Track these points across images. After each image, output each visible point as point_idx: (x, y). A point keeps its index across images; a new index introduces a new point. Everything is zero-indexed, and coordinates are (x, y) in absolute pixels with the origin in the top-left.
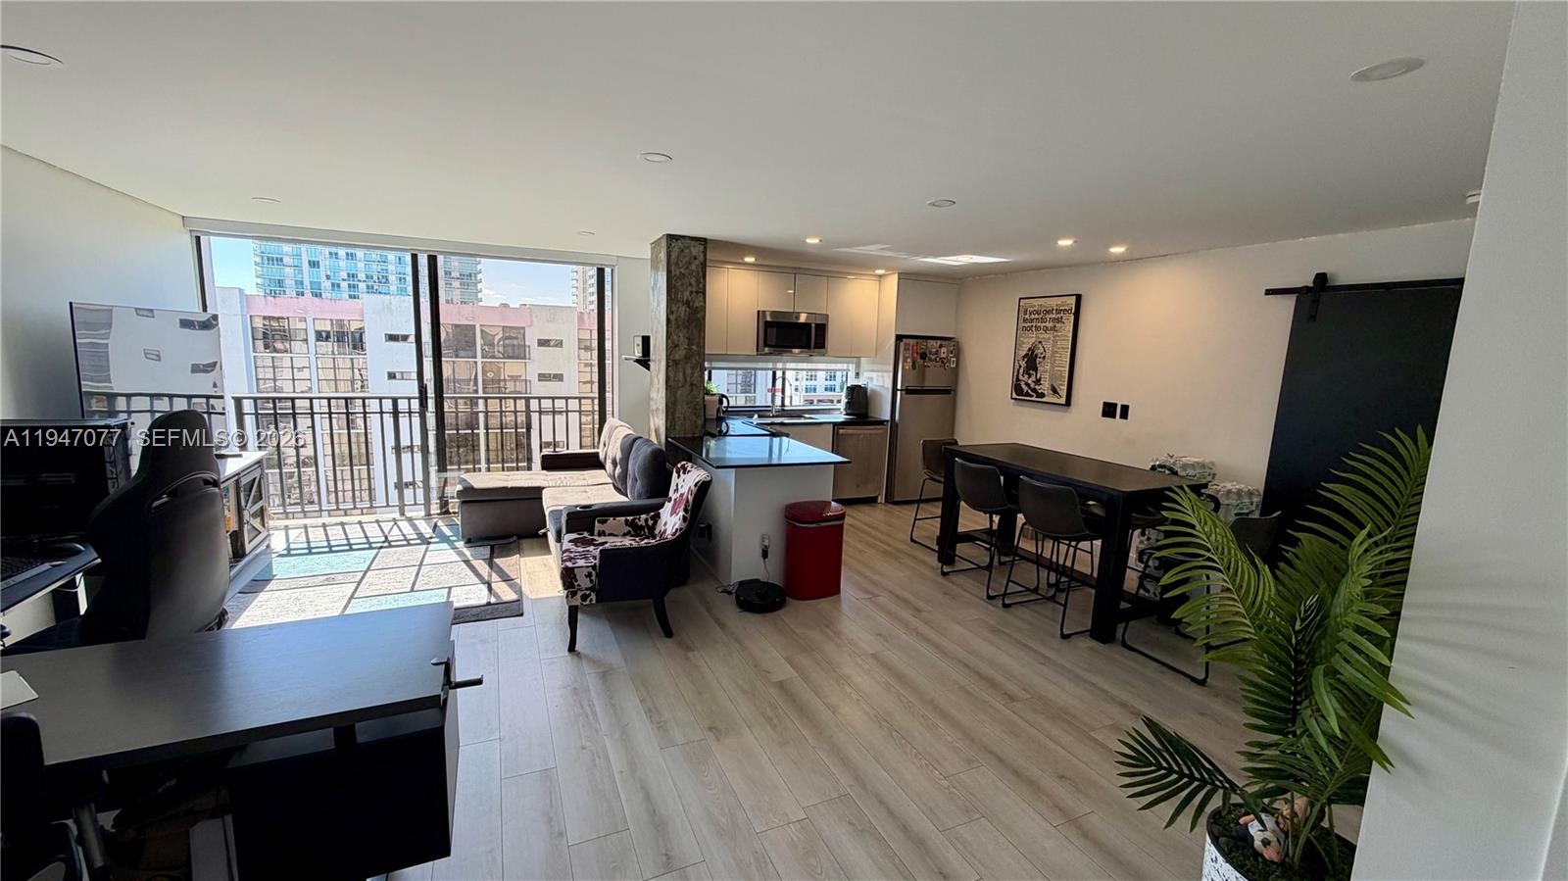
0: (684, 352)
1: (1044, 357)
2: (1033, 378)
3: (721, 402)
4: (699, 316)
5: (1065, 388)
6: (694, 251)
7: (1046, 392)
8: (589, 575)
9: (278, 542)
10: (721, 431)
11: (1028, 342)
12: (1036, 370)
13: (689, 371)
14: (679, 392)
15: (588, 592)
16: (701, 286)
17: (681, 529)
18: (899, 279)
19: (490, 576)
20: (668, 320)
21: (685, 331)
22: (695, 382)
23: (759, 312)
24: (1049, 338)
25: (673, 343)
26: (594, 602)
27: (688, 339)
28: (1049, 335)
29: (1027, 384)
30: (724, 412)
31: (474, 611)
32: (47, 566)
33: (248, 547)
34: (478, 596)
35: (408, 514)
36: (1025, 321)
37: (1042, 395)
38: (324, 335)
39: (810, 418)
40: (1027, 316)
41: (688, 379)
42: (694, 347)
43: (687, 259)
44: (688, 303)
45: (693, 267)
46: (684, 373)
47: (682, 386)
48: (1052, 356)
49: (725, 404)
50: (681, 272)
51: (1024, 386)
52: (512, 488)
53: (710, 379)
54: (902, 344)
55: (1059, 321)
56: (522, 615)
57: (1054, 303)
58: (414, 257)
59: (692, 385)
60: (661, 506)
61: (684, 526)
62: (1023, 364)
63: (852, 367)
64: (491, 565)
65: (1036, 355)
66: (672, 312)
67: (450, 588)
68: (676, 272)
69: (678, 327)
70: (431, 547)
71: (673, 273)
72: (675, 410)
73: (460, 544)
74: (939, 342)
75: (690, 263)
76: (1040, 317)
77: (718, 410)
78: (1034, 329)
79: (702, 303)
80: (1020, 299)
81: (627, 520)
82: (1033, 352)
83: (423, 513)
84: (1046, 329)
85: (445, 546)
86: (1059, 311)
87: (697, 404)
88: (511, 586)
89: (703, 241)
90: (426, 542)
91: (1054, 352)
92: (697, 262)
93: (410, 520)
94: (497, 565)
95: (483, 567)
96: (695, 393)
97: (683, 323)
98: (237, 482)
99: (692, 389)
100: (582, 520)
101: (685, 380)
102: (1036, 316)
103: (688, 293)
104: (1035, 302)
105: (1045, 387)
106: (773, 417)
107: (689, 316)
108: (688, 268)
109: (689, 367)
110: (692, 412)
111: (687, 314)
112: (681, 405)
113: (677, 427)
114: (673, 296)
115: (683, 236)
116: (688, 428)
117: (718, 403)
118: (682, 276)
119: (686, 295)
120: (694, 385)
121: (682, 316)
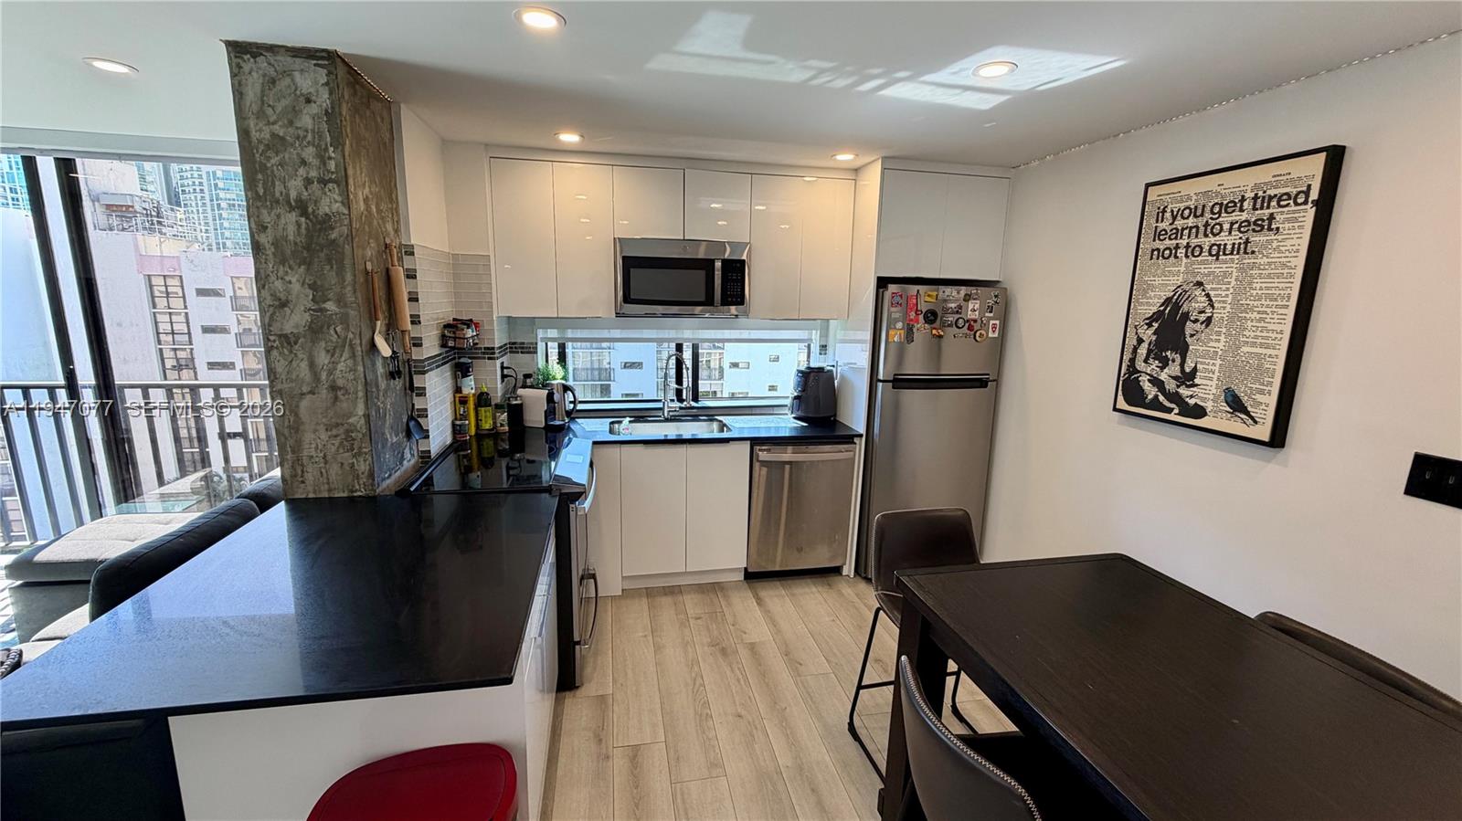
0: (307, 317)
1: (1209, 320)
2: (1174, 369)
4: (334, 235)
5: (1272, 400)
6: (305, 83)
7: (1209, 406)
11: (1163, 282)
12: (1183, 350)
13: (323, 359)
14: (304, 404)
16: (332, 165)
18: (884, 169)
20: (257, 248)
21: (302, 270)
22: (340, 383)
24: (1225, 275)
25: (273, 296)
27: (313, 287)
28: (1231, 265)
29: (1156, 382)
30: (569, 413)
36: (1158, 235)
37: (1199, 412)
40: (1162, 226)
41: (324, 376)
42: (331, 306)
43: (284, 102)
44: (301, 207)
45: (306, 121)
46: (312, 365)
47: (312, 392)
48: (1231, 318)
50: (273, 135)
51: (1147, 386)
54: (888, 295)
55: (1266, 225)
57: (1245, 182)
58: (29, 162)
59: (334, 388)
62: (1148, 335)
63: (815, 335)
65: (1186, 316)
66: (264, 228)
68: (260, 133)
69: (283, 262)
71: (255, 135)
72: (299, 443)
74: (964, 290)
75: (295, 111)
76: (1201, 222)
77: (550, 413)
78: (1181, 252)
79: (339, 207)
80: (1148, 186)
82: (1177, 306)
84: (1218, 252)
86: (1260, 201)
89: (328, 59)
91: (1239, 310)
92: (314, 109)
96: (344, 405)
97: (293, 253)
102: (1191, 222)
103: (297, 183)
104: (1192, 189)
105: (1207, 391)
106: (667, 420)
107: (309, 236)
108: (291, 123)
109: (323, 354)
110: (341, 443)
111: (303, 231)
112: (315, 431)
113: (309, 477)
114: (261, 192)
115: (272, 48)
116: (333, 477)
117: (548, 403)
118: (278, 143)
119: (295, 187)
120: (340, 388)
121: (290, 237)
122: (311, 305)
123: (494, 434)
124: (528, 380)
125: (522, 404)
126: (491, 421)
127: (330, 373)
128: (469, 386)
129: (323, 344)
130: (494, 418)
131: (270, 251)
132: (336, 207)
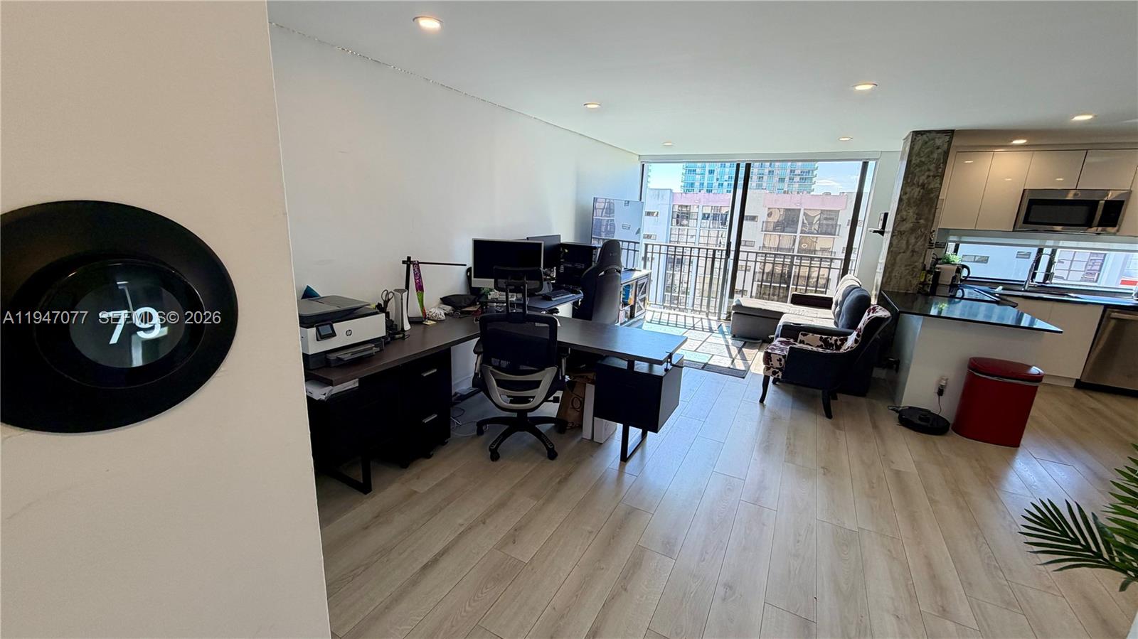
0: (912, 225)
3: (959, 271)
4: (932, 195)
6: (938, 142)
8: (780, 360)
9: (648, 316)
10: (953, 297)
13: (912, 240)
14: (899, 256)
15: (777, 370)
16: (940, 170)
17: (852, 348)
19: (736, 355)
20: (901, 200)
21: (915, 208)
22: (917, 250)
23: (1024, 190)
25: (902, 217)
26: (780, 377)
27: (918, 214)
30: (961, 281)
31: (720, 368)
32: (571, 295)
33: (636, 315)
34: (726, 363)
35: (710, 317)
38: (706, 216)
39: (1076, 297)
41: (910, 247)
42: (922, 221)
43: (930, 149)
44: (923, 186)
45: (935, 156)
46: (908, 242)
47: (904, 252)
49: (965, 273)
50: (920, 161)
52: (765, 310)
53: (956, 251)
56: (744, 378)
58: (738, 165)
59: (913, 251)
60: (850, 334)
61: (855, 346)
64: (740, 351)
66: (906, 193)
67: (713, 355)
68: (916, 161)
69: (909, 205)
70: (714, 334)
71: (913, 162)
72: (893, 269)
73: (729, 337)
75: (932, 152)
77: (954, 278)
79: (938, 185)
81: (821, 338)
83: (716, 318)
85: (721, 336)
87: (915, 267)
88: (744, 364)
89: (951, 133)
90: (711, 330)
92: (940, 151)
93: (709, 320)
94: (743, 352)
95: (734, 351)
96: (915, 258)
97: (914, 202)
98: (637, 282)
99: (913, 255)
100: (792, 331)
101: (908, 247)
103: (924, 177)
106: (1025, 291)
107: (922, 196)
108: (929, 156)
109: (913, 238)
110: (909, 273)
111: (920, 194)
112: (900, 267)
113: (892, 283)
114: (909, 181)
115: (930, 132)
116: (902, 284)
117: (956, 272)
118: (922, 164)
119: (923, 179)
120: (916, 252)
121: (915, 196)
122: (914, 220)
124: (939, 262)
125: (940, 272)
126: (924, 277)
127: (913, 246)
129: (914, 235)
130: (926, 277)
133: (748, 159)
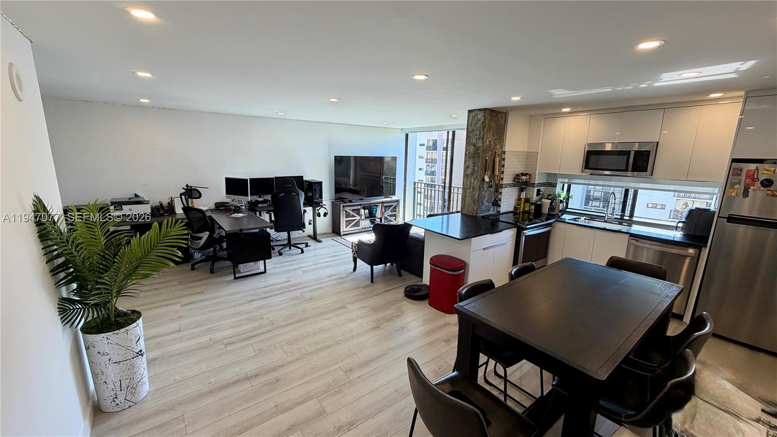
0: (471, 170)
4: (479, 151)
6: (480, 116)
13: (472, 181)
14: (468, 191)
16: (481, 135)
20: (466, 154)
21: (472, 159)
22: (475, 187)
25: (467, 166)
27: (473, 163)
41: (472, 184)
42: (476, 168)
43: (476, 121)
44: (474, 145)
45: (478, 125)
46: (470, 182)
47: (469, 188)
50: (472, 129)
54: (737, 168)
58: (448, 132)
59: (473, 188)
66: (467, 150)
69: (469, 158)
71: (469, 129)
72: (465, 200)
75: (477, 123)
77: (551, 209)
89: (485, 110)
92: (480, 122)
96: (475, 192)
97: (472, 155)
98: (382, 204)
99: (473, 190)
101: (471, 185)
106: (605, 221)
108: (476, 126)
109: (473, 179)
110: (473, 202)
111: (474, 150)
112: (468, 198)
114: (468, 142)
115: (475, 110)
116: (470, 210)
117: (550, 205)
118: (473, 131)
119: (474, 140)
121: (472, 152)
122: (473, 168)
123: (528, 212)
124: (549, 197)
125: (541, 204)
126: (528, 208)
128: (523, 195)
129: (473, 177)
130: (530, 207)
131: (468, 155)
132: (481, 145)
133: (453, 128)
